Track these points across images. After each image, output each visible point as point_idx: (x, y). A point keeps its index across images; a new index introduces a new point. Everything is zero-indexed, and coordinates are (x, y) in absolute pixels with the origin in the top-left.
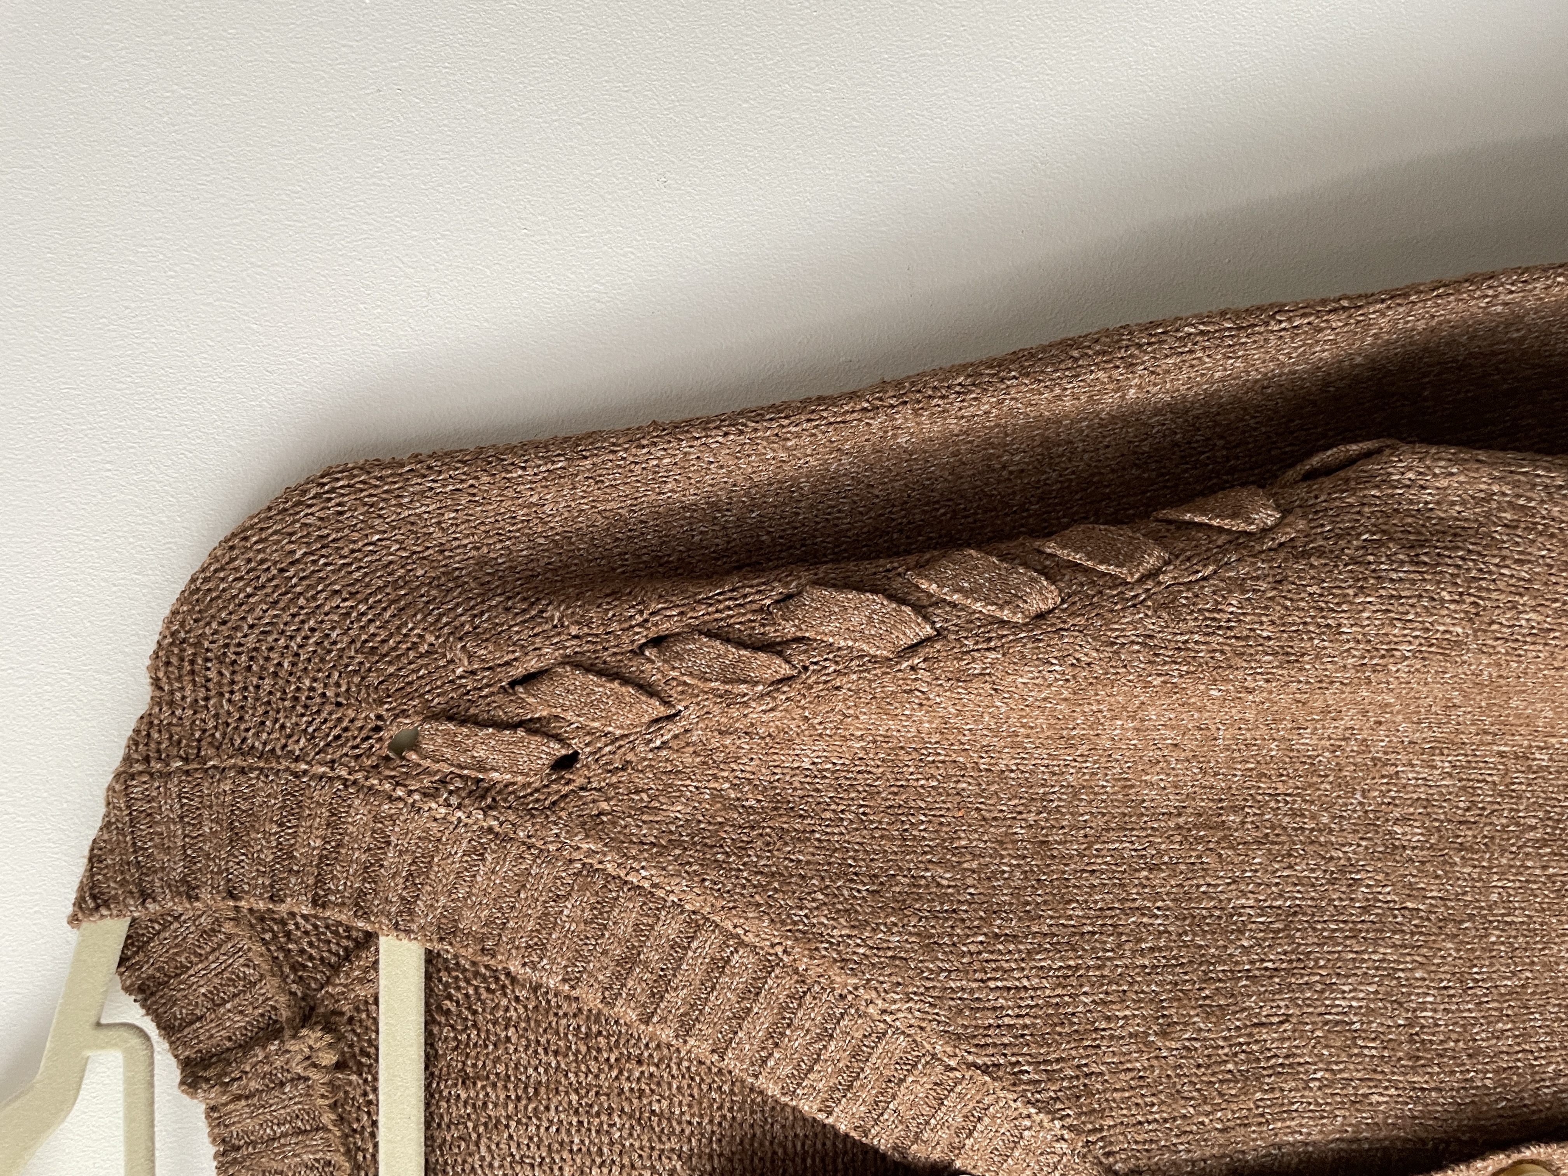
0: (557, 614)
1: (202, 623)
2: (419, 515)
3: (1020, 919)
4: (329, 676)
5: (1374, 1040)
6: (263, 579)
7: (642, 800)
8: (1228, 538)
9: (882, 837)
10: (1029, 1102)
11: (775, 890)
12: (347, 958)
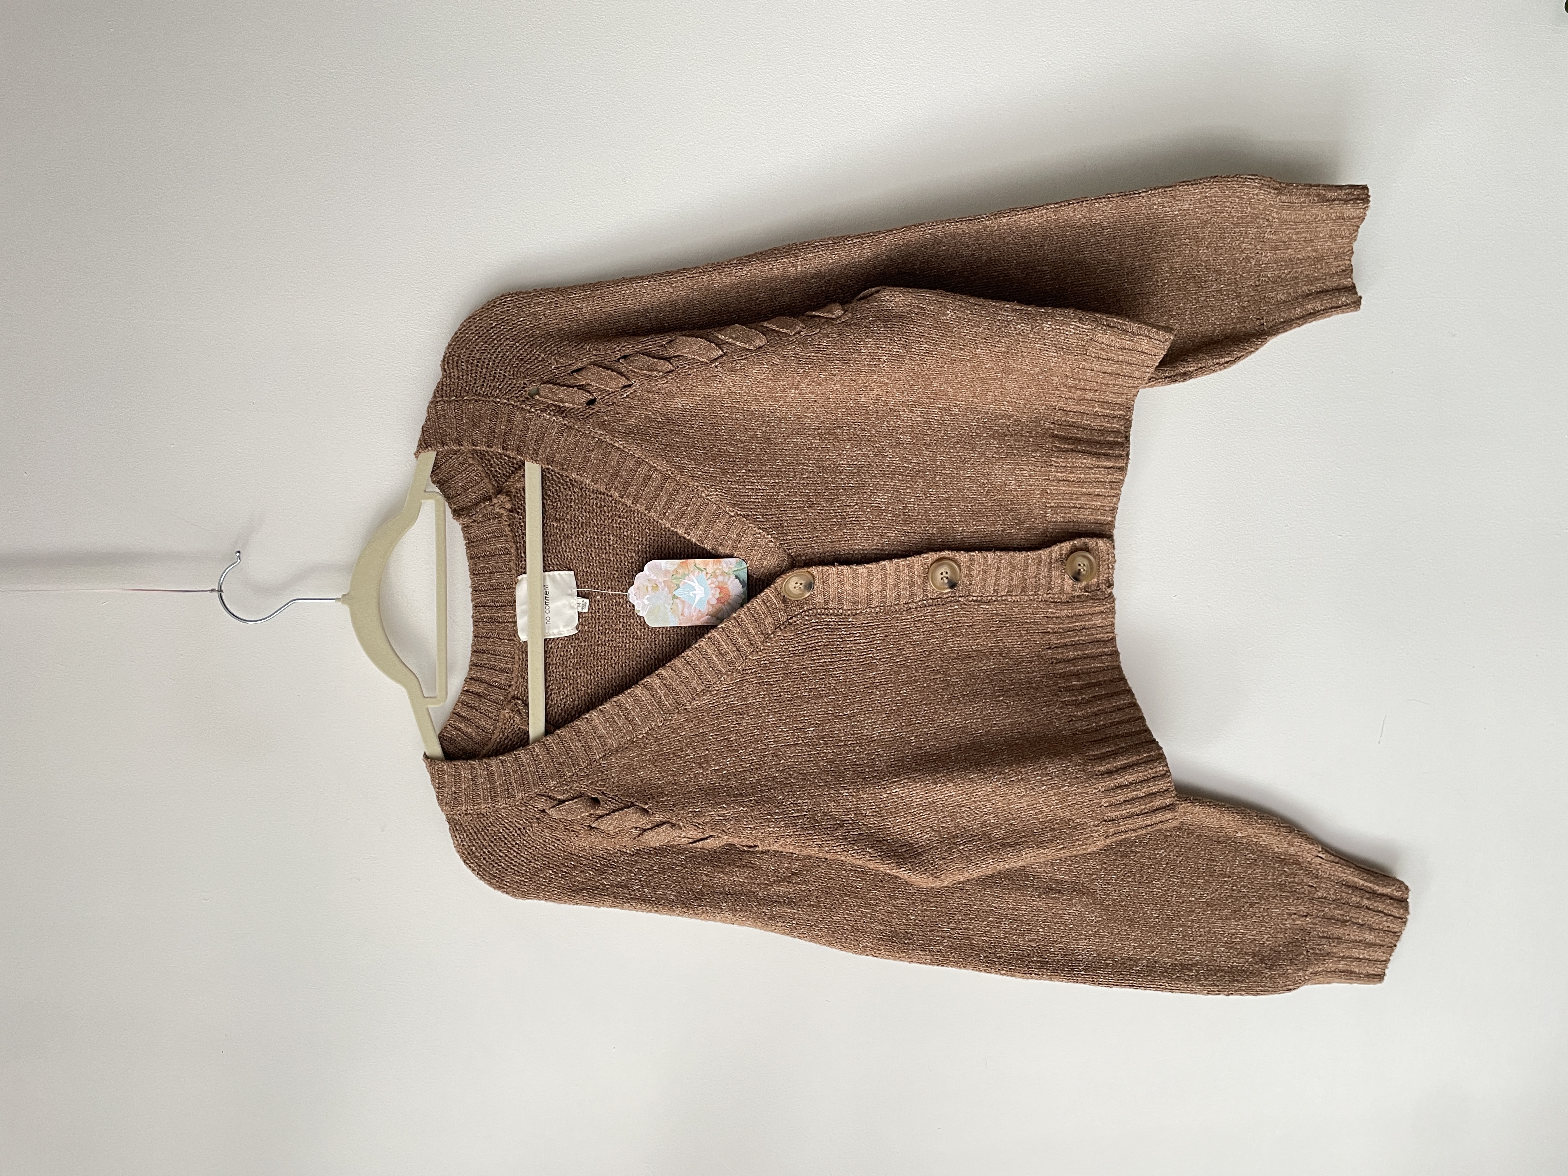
0: (588, 347)
1: (460, 349)
2: (537, 311)
3: (758, 465)
4: (506, 369)
5: (890, 513)
6: (481, 333)
7: (619, 417)
8: (825, 320)
9: (708, 434)
10: (760, 528)
11: (668, 451)
12: (514, 473)
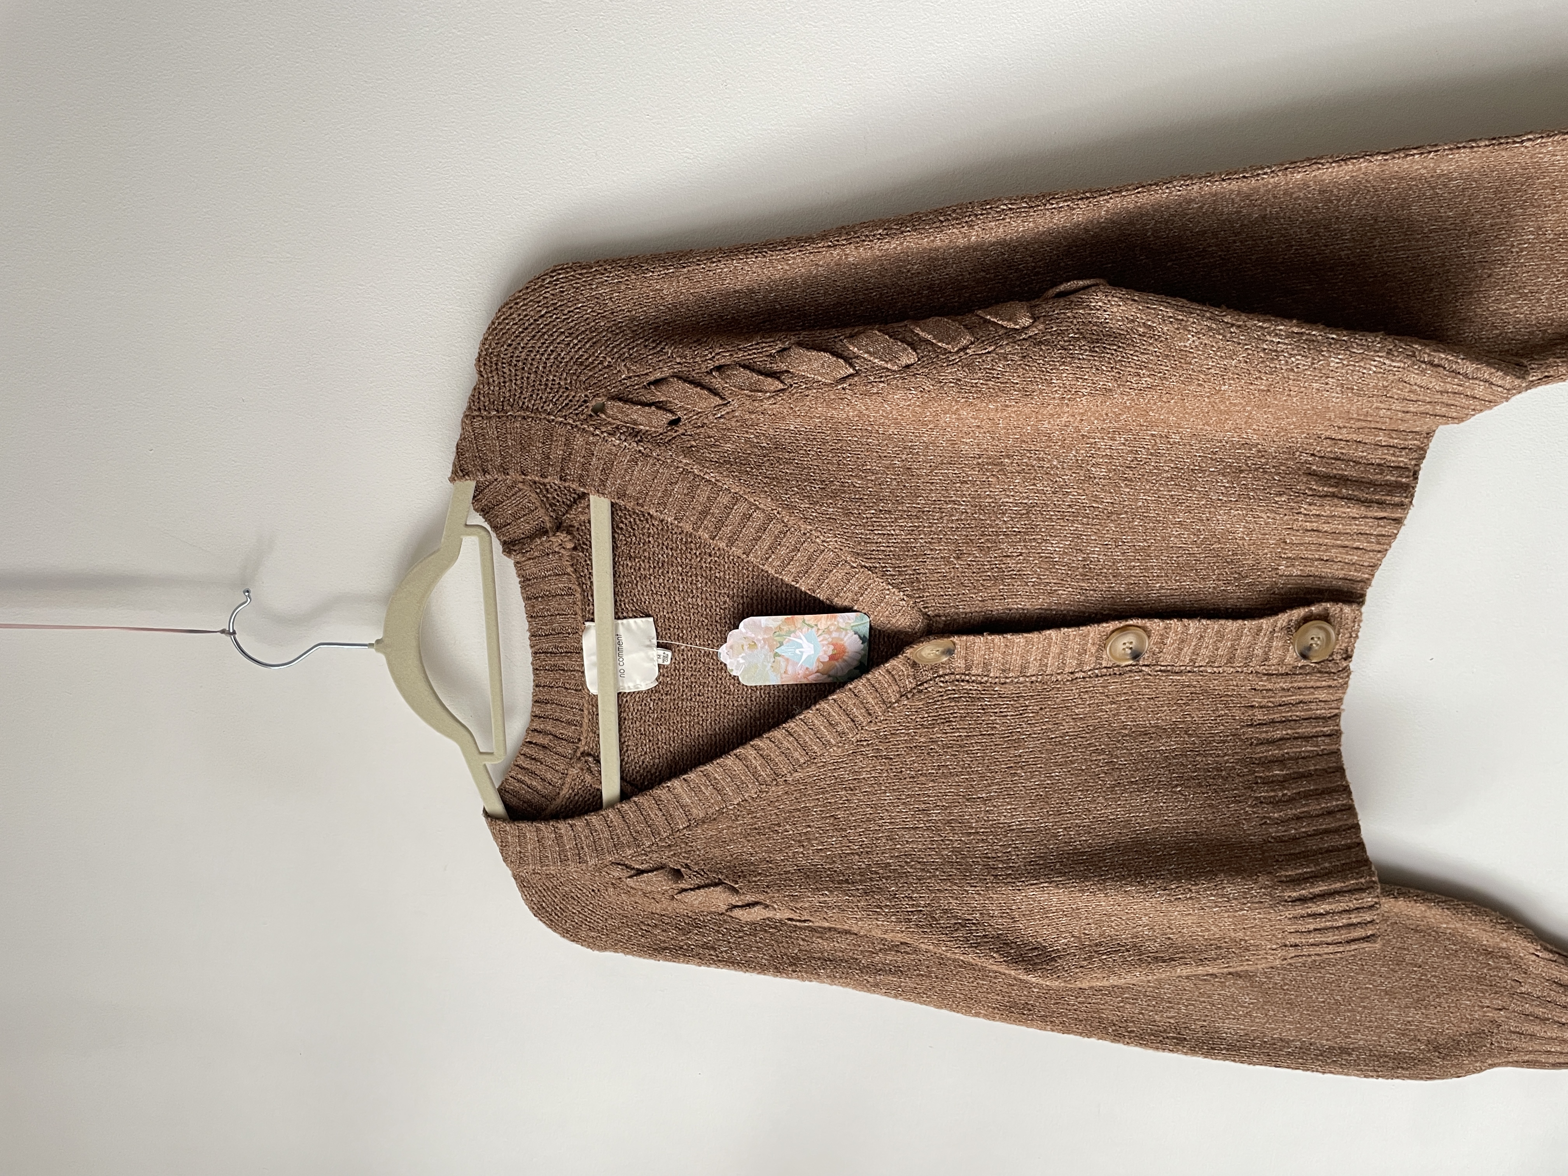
0: (670, 351)
1: (499, 345)
2: (601, 294)
3: (893, 503)
4: (561, 375)
5: (1064, 566)
6: (526, 324)
7: (711, 441)
8: (1005, 331)
9: (828, 463)
10: (889, 584)
11: (774, 486)
12: (575, 502)
